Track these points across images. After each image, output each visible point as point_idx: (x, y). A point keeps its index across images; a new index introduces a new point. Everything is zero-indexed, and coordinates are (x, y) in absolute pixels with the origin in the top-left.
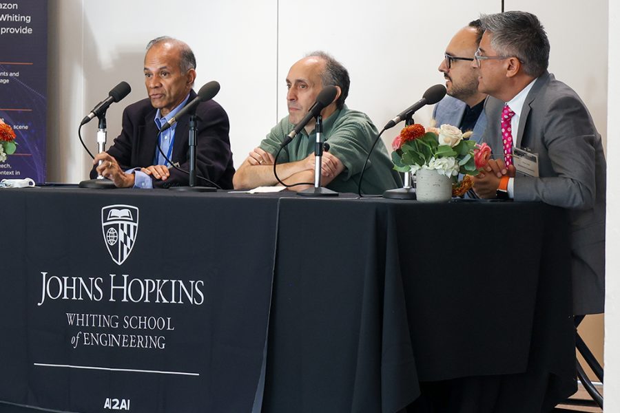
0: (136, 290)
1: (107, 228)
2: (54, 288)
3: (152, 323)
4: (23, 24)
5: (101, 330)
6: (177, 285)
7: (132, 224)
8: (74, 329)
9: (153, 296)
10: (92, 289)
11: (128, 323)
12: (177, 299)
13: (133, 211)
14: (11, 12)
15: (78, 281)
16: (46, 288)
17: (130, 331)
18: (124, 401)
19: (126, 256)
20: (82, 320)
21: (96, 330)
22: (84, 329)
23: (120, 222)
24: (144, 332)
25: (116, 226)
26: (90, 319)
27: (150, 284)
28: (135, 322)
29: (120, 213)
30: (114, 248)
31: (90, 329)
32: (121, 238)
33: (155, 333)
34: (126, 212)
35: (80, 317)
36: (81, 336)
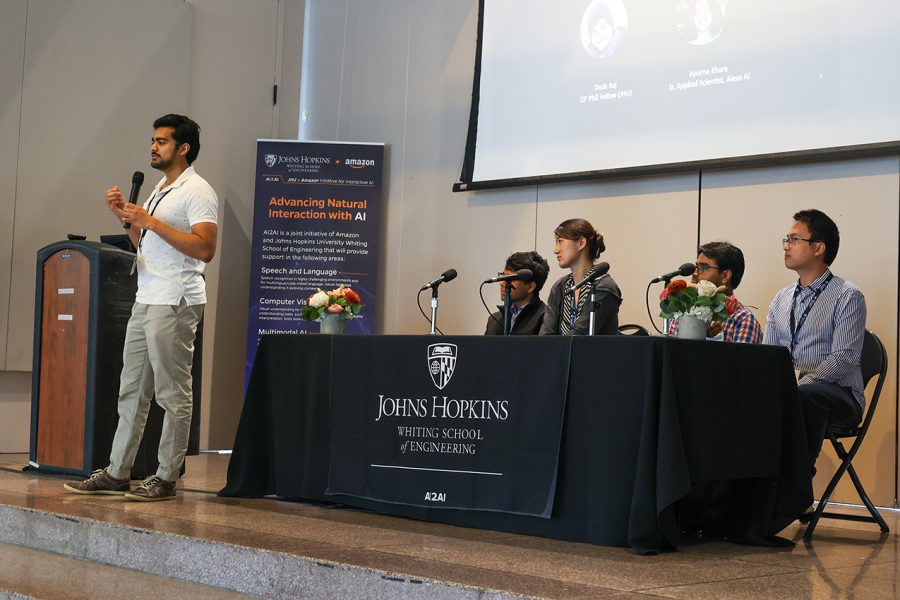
0: (453, 409)
1: (432, 361)
2: (389, 407)
3: (465, 434)
4: (362, 248)
5: (424, 440)
6: (486, 404)
7: (452, 358)
8: (404, 439)
9: (466, 413)
10: (419, 408)
11: (446, 434)
12: (486, 415)
13: (453, 349)
14: (354, 240)
15: (407, 402)
16: (382, 408)
17: (447, 441)
18: (441, 494)
19: (445, 383)
20: (409, 431)
21: (420, 439)
22: (411, 439)
23: (442, 357)
24: (458, 441)
25: (439, 360)
26: (417, 431)
27: (465, 404)
28: (452, 434)
29: (442, 350)
30: (437, 377)
31: (416, 439)
32: (443, 369)
33: (467, 441)
34: (447, 349)
35: (409, 429)
36: (409, 445)
